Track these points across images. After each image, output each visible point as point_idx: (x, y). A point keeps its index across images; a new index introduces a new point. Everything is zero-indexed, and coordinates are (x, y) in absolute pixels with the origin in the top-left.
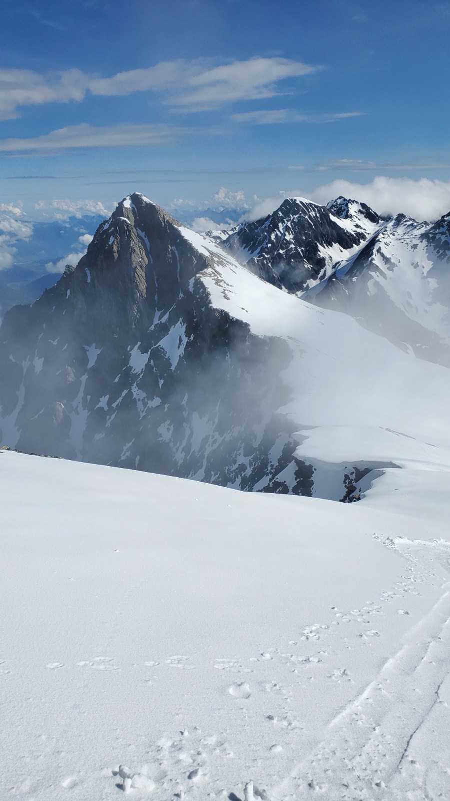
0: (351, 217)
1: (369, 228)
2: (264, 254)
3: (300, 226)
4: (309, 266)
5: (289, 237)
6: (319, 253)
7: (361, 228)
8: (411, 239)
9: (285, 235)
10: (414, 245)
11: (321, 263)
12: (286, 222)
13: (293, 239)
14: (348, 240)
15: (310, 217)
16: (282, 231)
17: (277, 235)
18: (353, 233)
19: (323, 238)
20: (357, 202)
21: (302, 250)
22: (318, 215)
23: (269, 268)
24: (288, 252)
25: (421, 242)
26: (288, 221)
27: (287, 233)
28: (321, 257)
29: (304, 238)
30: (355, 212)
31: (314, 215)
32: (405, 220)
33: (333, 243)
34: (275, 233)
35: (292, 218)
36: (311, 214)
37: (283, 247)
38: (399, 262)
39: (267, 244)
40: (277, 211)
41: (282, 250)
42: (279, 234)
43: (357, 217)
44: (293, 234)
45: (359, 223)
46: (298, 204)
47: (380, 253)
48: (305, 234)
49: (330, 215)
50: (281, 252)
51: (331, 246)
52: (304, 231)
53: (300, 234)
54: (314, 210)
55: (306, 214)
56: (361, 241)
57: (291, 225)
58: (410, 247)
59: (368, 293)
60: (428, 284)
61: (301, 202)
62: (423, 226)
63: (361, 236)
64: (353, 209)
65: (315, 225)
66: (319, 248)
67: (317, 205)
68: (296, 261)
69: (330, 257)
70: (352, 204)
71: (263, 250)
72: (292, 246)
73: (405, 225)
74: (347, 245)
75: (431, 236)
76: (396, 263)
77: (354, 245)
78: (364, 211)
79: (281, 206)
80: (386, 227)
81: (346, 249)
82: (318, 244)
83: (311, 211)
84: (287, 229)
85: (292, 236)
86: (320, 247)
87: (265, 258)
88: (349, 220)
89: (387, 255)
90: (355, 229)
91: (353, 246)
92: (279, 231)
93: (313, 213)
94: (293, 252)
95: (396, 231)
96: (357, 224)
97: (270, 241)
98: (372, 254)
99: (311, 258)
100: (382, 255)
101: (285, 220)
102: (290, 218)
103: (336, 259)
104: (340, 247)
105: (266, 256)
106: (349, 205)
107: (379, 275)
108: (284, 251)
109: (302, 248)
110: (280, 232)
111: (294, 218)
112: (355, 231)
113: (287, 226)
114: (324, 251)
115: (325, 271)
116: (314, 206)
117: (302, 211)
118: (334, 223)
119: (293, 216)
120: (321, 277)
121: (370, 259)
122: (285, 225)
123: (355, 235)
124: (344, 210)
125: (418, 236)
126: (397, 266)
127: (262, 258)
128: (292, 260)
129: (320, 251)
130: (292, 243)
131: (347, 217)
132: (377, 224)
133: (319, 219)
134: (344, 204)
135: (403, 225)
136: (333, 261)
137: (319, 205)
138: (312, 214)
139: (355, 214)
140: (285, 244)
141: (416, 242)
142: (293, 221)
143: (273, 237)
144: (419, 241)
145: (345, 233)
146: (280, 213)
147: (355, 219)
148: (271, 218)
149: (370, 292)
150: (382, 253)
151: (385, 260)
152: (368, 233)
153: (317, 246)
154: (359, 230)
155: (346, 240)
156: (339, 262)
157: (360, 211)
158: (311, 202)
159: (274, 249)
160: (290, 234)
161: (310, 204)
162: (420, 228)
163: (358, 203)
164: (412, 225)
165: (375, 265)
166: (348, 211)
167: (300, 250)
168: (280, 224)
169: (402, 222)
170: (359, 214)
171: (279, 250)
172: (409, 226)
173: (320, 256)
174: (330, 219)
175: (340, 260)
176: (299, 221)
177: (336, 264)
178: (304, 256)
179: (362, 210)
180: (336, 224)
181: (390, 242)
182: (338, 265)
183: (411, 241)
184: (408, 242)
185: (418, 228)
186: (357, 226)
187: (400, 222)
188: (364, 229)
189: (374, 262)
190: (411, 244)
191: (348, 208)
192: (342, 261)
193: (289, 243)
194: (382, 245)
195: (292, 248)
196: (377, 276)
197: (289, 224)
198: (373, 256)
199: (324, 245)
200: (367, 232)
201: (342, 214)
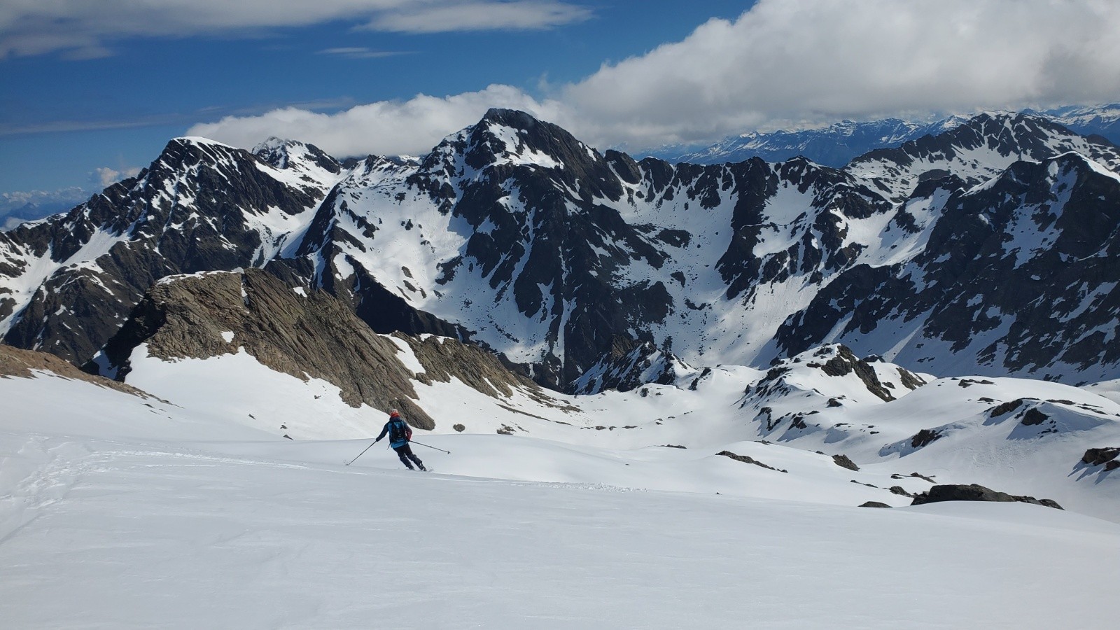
0: (293, 165)
1: (326, 180)
2: (142, 232)
3: (205, 180)
4: (231, 246)
5: (186, 201)
6: (245, 223)
7: (313, 181)
8: (393, 186)
9: (177, 199)
10: (399, 194)
11: (252, 239)
12: (177, 177)
13: (193, 204)
14: (294, 200)
15: (219, 166)
16: (172, 192)
17: (162, 200)
18: (300, 189)
19: (249, 199)
20: (299, 144)
21: (214, 222)
22: (234, 163)
23: (155, 255)
24: (188, 226)
25: (410, 188)
26: (181, 175)
27: (181, 196)
28: (251, 229)
29: (214, 201)
30: (300, 158)
31: (228, 164)
32: (378, 163)
33: (268, 206)
34: (159, 197)
35: (187, 170)
36: (220, 161)
37: (177, 219)
38: (381, 222)
39: (146, 216)
40: (158, 161)
41: (176, 223)
42: (167, 198)
43: (303, 166)
44: (192, 196)
45: (308, 174)
46: (193, 146)
47: (346, 210)
48: (216, 194)
49: (256, 162)
50: (174, 226)
51: (267, 211)
52: (213, 190)
53: (207, 195)
54: (226, 156)
55: (214, 163)
56: (315, 200)
57: (188, 181)
58: (392, 198)
59: (337, 276)
60: (433, 251)
61: (200, 144)
62: (408, 168)
63: (316, 193)
64: (295, 154)
65: (231, 179)
66: (244, 216)
67: (229, 147)
68: (206, 240)
69: (267, 228)
70: (291, 147)
71: (138, 227)
72: (195, 215)
73: (380, 169)
74: (294, 208)
75: (422, 178)
76: (376, 224)
77: (305, 207)
78: (313, 155)
79: (164, 152)
80: (353, 176)
81: (293, 214)
82: (242, 210)
83: (221, 157)
84: (180, 188)
85: (191, 200)
86: (246, 214)
87: (145, 240)
88: (290, 170)
89: (360, 213)
90: (304, 183)
91: (303, 210)
92: (166, 192)
93: (226, 161)
94: (197, 225)
95: (368, 180)
96: (305, 175)
97: (151, 210)
98: (334, 213)
99: (234, 233)
100: (351, 213)
101: (174, 174)
102: (184, 170)
103: (277, 231)
104: (282, 211)
105: (147, 236)
106: (288, 148)
107: (351, 246)
108: (180, 225)
109: (214, 218)
110: (169, 195)
111: (191, 170)
112: (303, 186)
113: (179, 183)
114: (253, 220)
115: (262, 252)
116: (224, 150)
117: (204, 158)
118: (265, 175)
119: (188, 167)
120: (256, 262)
121: (331, 221)
122: (175, 183)
123: (304, 192)
124: (281, 156)
125: (403, 181)
126: (378, 229)
127: (139, 240)
128: (198, 239)
129: (247, 221)
130: (193, 211)
131: (286, 166)
132: (338, 174)
133: (237, 170)
134: (279, 147)
135: (377, 169)
136: (272, 235)
137: (234, 148)
138: (224, 162)
139: (300, 161)
140: (180, 213)
141: (400, 189)
142: (189, 175)
143: (155, 203)
144: (406, 188)
145: (286, 189)
146: (163, 163)
147: (301, 169)
148: (148, 173)
149: (340, 274)
150: (350, 210)
151: (356, 221)
152: (326, 188)
153: (241, 214)
154: (309, 184)
155: (291, 201)
156: (283, 235)
157: (307, 157)
158: (219, 144)
159: (160, 223)
160: (187, 197)
161: (216, 145)
162: (404, 170)
163: (302, 144)
164: (390, 168)
165: (342, 229)
166: (287, 158)
167: (210, 222)
168: (166, 182)
169: (375, 165)
170: (307, 161)
171: (169, 225)
172: (386, 170)
173: (247, 227)
174: (256, 168)
175: (284, 232)
176: (200, 173)
177: (279, 238)
178: (219, 231)
179: (309, 154)
180: (269, 176)
181: (361, 193)
182: (282, 240)
183: (393, 188)
184: (389, 190)
185: (400, 170)
186: (305, 178)
187: (373, 164)
188: (318, 183)
189: (338, 225)
190: (394, 193)
191: (286, 152)
192: (289, 232)
193: (187, 210)
194: (348, 198)
195: (194, 219)
196: (348, 247)
197: (183, 180)
198: (336, 217)
199: (253, 210)
200: (324, 187)
201: (278, 163)
